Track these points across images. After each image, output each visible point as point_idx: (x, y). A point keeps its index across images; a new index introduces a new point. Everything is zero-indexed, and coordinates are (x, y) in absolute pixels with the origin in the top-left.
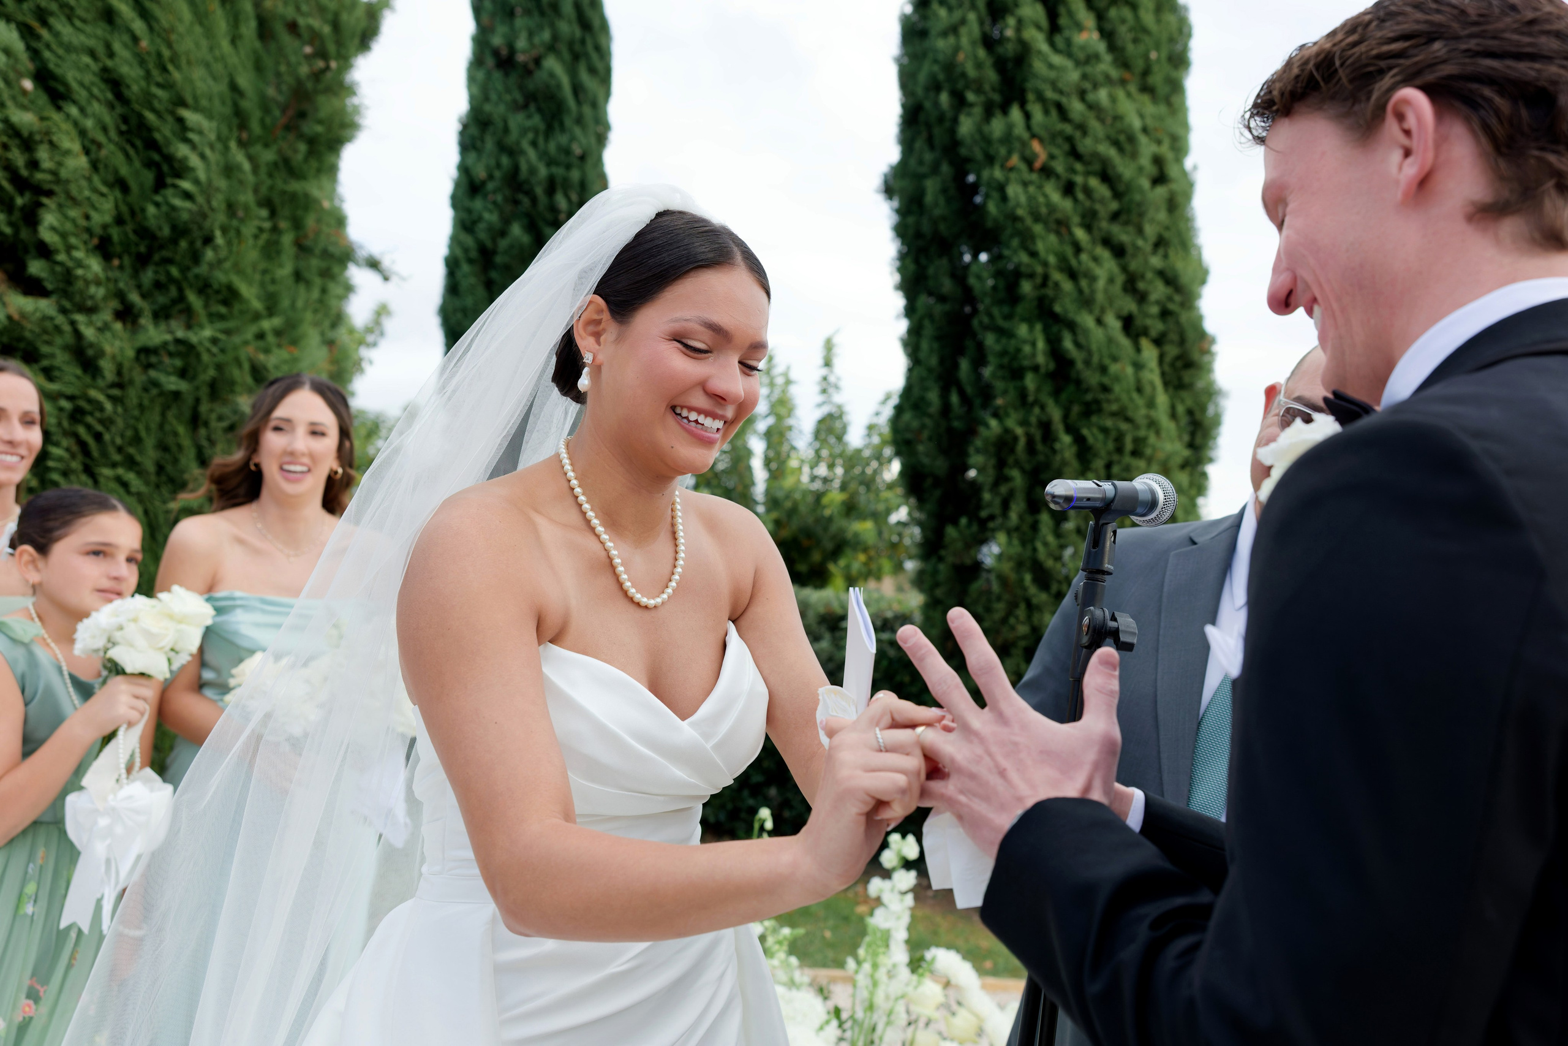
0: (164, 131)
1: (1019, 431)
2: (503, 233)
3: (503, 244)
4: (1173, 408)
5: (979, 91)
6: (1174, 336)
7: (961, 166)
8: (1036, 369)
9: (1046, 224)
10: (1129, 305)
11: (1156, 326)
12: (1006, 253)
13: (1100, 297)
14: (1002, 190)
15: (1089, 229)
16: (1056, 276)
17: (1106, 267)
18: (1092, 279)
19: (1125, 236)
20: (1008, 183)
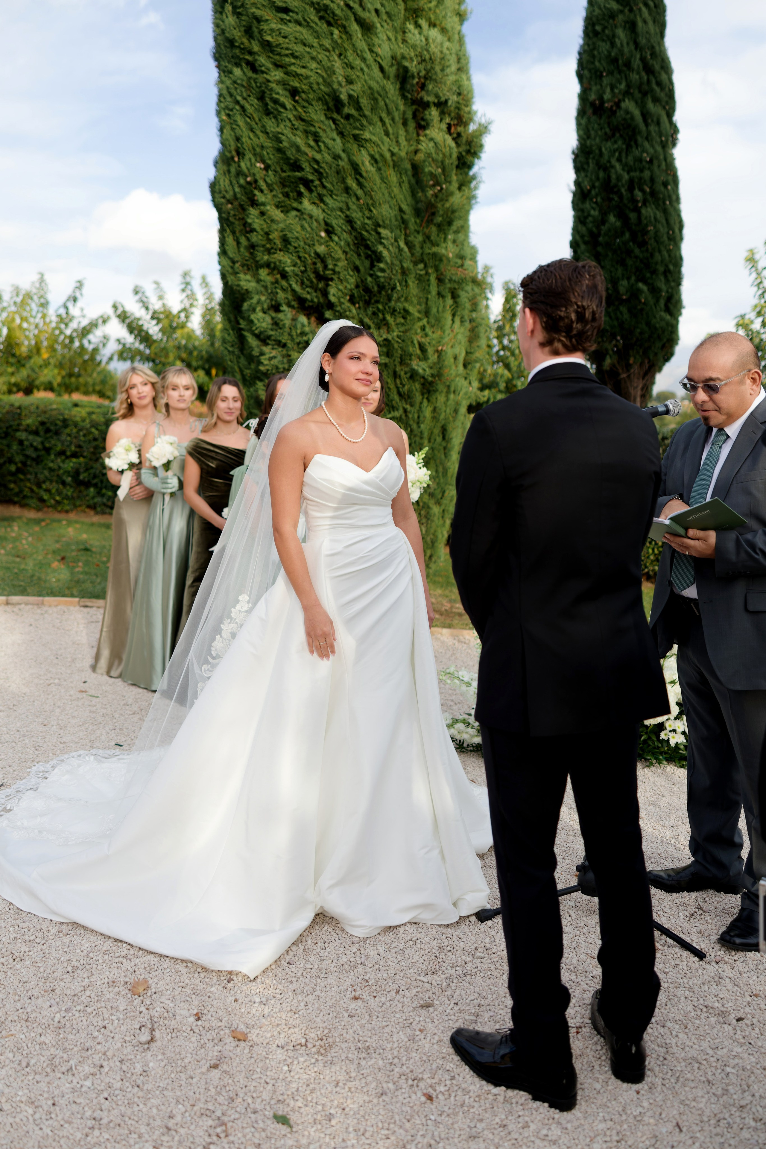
0: (372, 238)
2: (603, 222)
3: (604, 228)
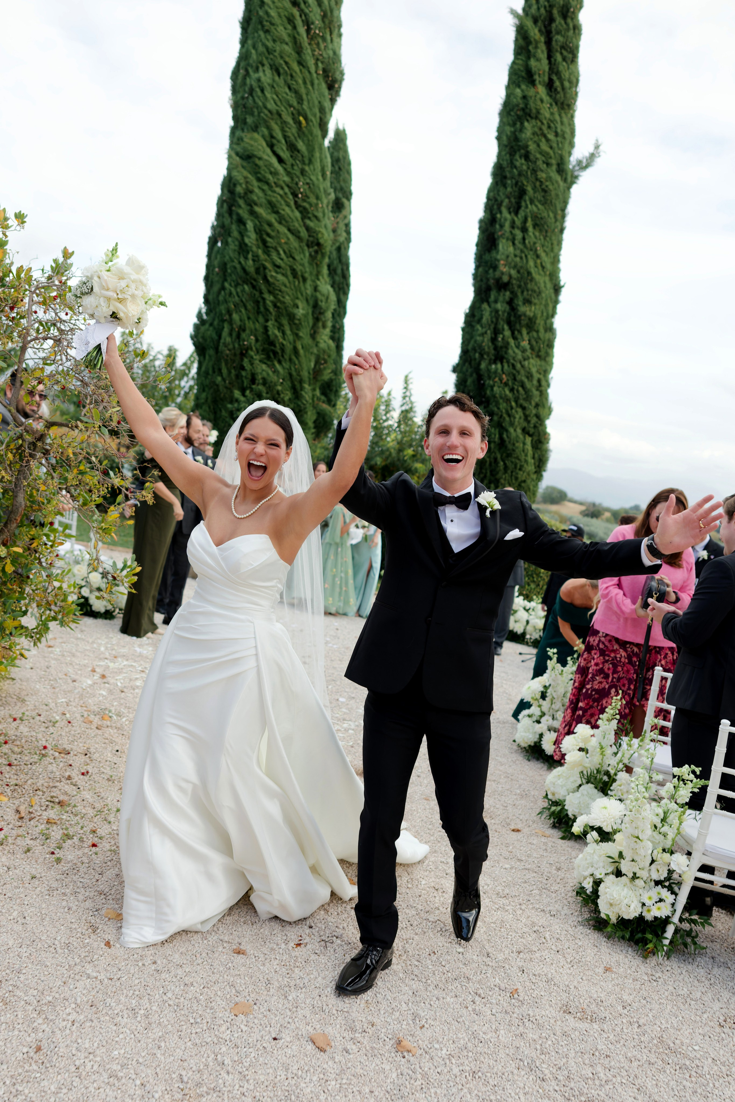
1: (488, 460)
4: (534, 455)
5: (488, 356)
6: (536, 434)
7: (480, 377)
8: (495, 442)
9: (504, 400)
10: (525, 424)
11: (532, 431)
12: (491, 406)
13: (516, 423)
14: (492, 387)
15: (516, 402)
16: (505, 415)
17: (519, 414)
18: (515, 418)
19: (525, 404)
20: (494, 385)
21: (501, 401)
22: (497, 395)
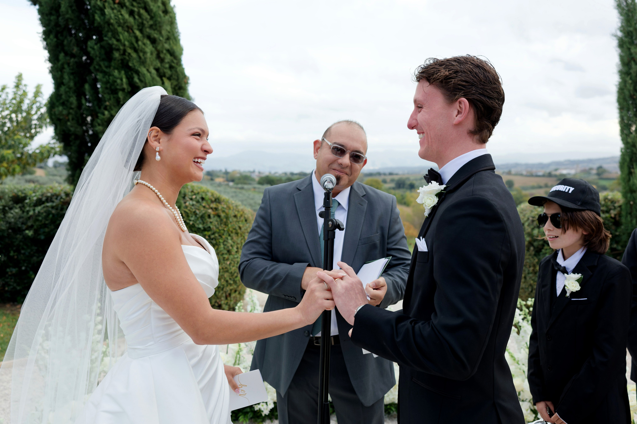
6: (174, 77)
8: (123, 90)
9: (123, 27)
10: (158, 64)
11: (168, 72)
12: (105, 38)
13: (148, 61)
14: (102, 10)
15: (141, 31)
16: (129, 51)
17: (149, 48)
18: (145, 53)
19: (155, 35)
20: (105, 8)
21: (120, 29)
22: (112, 21)
